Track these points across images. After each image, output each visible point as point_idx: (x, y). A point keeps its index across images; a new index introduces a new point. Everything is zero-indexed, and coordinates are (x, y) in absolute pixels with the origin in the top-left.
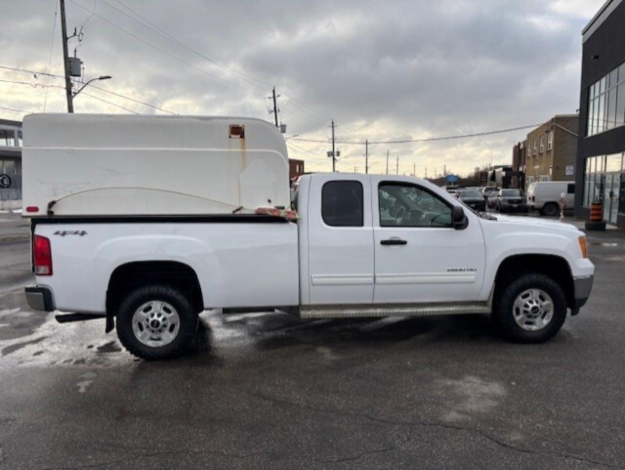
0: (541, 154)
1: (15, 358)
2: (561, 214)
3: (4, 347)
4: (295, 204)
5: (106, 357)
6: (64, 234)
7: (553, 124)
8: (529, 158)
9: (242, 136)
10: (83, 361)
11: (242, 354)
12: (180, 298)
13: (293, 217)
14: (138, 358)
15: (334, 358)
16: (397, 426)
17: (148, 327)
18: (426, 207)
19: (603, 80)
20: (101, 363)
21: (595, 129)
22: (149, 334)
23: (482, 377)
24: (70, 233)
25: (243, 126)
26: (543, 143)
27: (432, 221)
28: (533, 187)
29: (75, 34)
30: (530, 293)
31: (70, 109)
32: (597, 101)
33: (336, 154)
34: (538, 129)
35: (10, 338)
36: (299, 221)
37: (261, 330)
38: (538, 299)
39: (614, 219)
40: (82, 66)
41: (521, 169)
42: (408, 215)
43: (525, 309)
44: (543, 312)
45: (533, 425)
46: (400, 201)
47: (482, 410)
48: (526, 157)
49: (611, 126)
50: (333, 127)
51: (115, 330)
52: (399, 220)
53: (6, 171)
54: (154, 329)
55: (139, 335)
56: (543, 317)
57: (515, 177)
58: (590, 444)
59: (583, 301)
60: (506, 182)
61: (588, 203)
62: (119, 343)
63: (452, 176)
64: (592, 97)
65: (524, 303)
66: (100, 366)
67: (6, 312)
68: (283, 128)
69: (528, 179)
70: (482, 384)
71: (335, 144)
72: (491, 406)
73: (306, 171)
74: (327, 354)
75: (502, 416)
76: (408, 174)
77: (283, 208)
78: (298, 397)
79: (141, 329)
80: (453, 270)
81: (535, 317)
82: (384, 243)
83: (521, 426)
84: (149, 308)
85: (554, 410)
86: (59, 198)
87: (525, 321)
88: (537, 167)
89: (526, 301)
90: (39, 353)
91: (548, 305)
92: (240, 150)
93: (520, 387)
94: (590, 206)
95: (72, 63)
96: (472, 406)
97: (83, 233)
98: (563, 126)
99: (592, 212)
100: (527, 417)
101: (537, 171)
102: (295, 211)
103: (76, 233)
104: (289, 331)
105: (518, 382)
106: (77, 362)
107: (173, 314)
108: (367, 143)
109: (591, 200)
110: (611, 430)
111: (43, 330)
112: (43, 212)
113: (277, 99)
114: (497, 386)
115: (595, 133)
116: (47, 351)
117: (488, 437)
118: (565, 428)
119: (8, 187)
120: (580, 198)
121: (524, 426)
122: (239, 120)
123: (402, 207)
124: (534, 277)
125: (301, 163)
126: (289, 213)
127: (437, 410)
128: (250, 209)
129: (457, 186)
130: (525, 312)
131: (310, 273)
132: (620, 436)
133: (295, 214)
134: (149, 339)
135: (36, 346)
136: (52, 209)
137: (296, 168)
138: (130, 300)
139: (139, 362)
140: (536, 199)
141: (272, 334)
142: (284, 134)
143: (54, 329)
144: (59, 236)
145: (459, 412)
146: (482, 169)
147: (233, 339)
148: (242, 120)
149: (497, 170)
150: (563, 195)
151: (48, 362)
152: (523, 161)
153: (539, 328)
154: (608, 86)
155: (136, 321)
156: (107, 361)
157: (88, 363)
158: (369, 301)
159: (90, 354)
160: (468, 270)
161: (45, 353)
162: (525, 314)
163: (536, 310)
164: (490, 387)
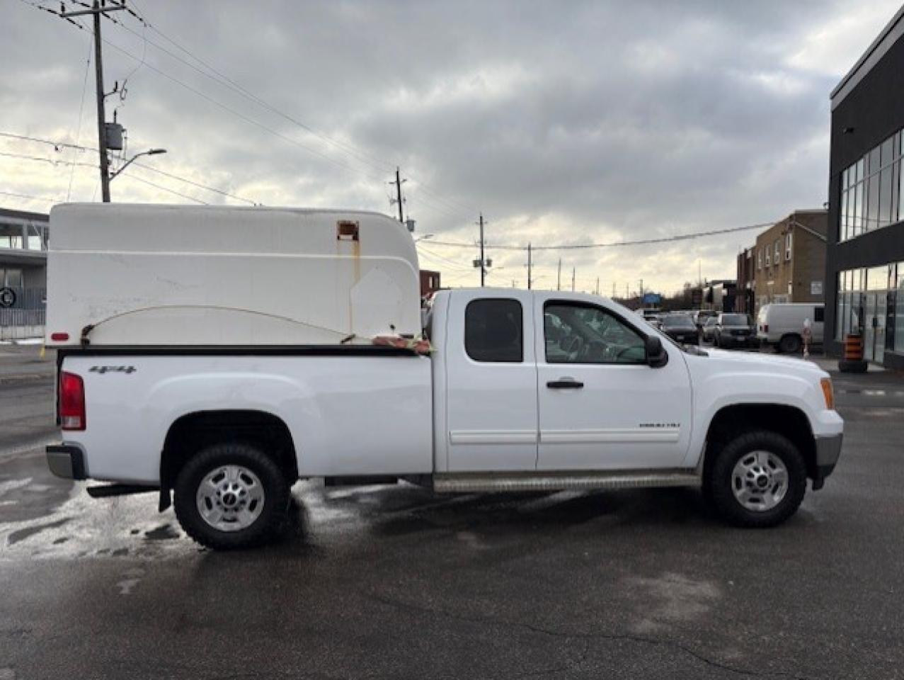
0: (776, 266)
1: (28, 547)
2: (805, 350)
3: (12, 532)
4: (428, 332)
5: (157, 546)
6: (104, 370)
7: (792, 223)
8: (759, 271)
9: (356, 238)
10: (125, 551)
11: (351, 542)
12: (265, 461)
13: (424, 349)
14: (203, 547)
15: (482, 547)
16: (568, 639)
17: (219, 503)
18: (613, 338)
19: (861, 163)
20: (150, 554)
21: (850, 230)
22: (221, 513)
23: (688, 574)
24: (113, 369)
25: (358, 222)
26: (778, 251)
27: (619, 356)
28: (766, 312)
29: (115, 90)
30: (755, 457)
31: (106, 196)
32: (852, 192)
33: (485, 263)
34: (772, 229)
35: (20, 520)
36: (433, 355)
37: (379, 511)
38: (767, 465)
39: (880, 358)
40: (123, 135)
41: (748, 286)
42: (585, 349)
43: (748, 479)
44: (773, 484)
45: (757, 637)
46: (576, 330)
47: (687, 618)
48: (756, 269)
49: (873, 226)
50: (481, 223)
51: (171, 509)
52: (573, 356)
53: (9, 283)
54: (228, 506)
55: (205, 514)
56: (774, 492)
57: (741, 297)
58: (834, 663)
59: (829, 469)
60: (728, 305)
61: (842, 336)
62: (177, 526)
63: (651, 295)
64: (845, 187)
65: (747, 472)
66: (151, 559)
67: (13, 484)
68: (411, 225)
69: (758, 300)
70: (688, 584)
71: (485, 250)
72: (699, 613)
73: (442, 285)
74: (471, 542)
75: (714, 626)
76: (589, 292)
77: (411, 337)
78: (430, 600)
79: (209, 506)
80: (647, 425)
81: (763, 492)
82: (552, 385)
83: (740, 639)
84: (221, 477)
85: (787, 617)
86: (97, 322)
87: (748, 498)
88: (771, 283)
89: (750, 468)
90: (61, 541)
91: (780, 474)
92: (351, 257)
93: (741, 587)
94: (846, 340)
95: (110, 131)
96: (673, 612)
97: (131, 370)
98: (806, 225)
99: (847, 348)
100: (750, 626)
101: (771, 290)
102: (427, 341)
103: (121, 369)
104: (419, 512)
105: (737, 581)
106: (118, 553)
107: (254, 484)
108: (529, 249)
109: (847, 331)
110: (865, 646)
111: (67, 509)
112: (74, 340)
113: (402, 186)
114: (708, 585)
115: (850, 236)
116: (73, 537)
117: (694, 654)
118: (800, 642)
119: (11, 306)
120: (832, 329)
121: (743, 639)
122: (351, 215)
123: (578, 337)
124: (761, 435)
125: (436, 276)
126: (419, 343)
127: (625, 617)
128: (365, 337)
129: (658, 309)
130: (749, 484)
131: (449, 428)
132: (876, 653)
133: (427, 345)
134: (220, 521)
135: (57, 530)
136: (88, 337)
137: (429, 282)
138: (194, 463)
139: (204, 553)
140: (769, 328)
141: (394, 515)
142: (412, 234)
143: (82, 509)
144: (96, 375)
145: (655, 620)
146: (694, 285)
147: (338, 521)
148: (356, 215)
149: (715, 287)
150: (807, 323)
151: (76, 553)
152: (751, 274)
153: (768, 508)
154: (867, 171)
155: (202, 495)
156: (158, 551)
157: (133, 554)
158: (532, 468)
159: (136, 542)
160: (668, 425)
161: (70, 541)
162: (748, 488)
163: (764, 481)
164: (699, 587)
